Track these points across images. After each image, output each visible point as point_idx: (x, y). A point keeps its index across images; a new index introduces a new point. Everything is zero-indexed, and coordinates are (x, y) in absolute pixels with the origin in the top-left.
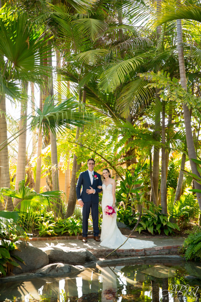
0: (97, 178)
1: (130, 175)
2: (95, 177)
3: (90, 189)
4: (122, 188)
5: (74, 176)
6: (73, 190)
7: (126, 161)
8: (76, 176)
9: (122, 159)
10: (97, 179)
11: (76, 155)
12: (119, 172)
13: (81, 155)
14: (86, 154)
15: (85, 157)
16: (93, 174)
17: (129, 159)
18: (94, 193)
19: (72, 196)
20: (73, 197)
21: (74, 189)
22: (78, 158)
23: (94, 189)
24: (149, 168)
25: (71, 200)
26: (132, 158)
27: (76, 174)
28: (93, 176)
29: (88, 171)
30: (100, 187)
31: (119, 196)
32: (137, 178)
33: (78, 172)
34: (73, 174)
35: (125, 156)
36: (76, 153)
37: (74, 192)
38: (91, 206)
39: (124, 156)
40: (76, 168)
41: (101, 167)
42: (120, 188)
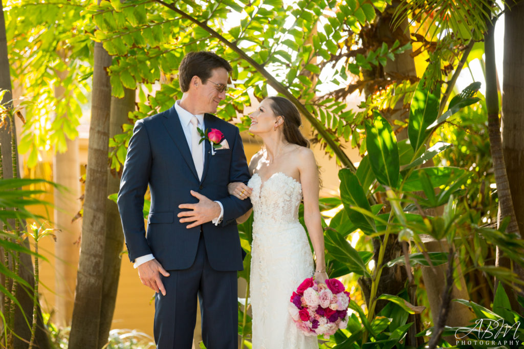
0: (225, 145)
1: (387, 138)
2: (213, 139)
3: (196, 201)
4: (347, 208)
5: (101, 156)
6: (97, 228)
7: (362, 78)
8: (111, 155)
9: (343, 69)
10: (225, 150)
11: (105, 46)
12: (329, 130)
13: (134, 46)
14: (156, 38)
15: (152, 54)
16: (202, 127)
17: (376, 63)
18: (216, 222)
19: (94, 260)
20: (97, 264)
21: (101, 223)
22: (118, 60)
23: (213, 198)
24: (483, 131)
25: (93, 280)
26: (389, 60)
27: (112, 144)
28: (202, 135)
29: (174, 112)
30: (238, 190)
31: (334, 244)
32: (423, 151)
33: (118, 138)
34: (95, 146)
35: (360, 50)
36: (106, 32)
37: (102, 238)
38: (200, 288)
39: (351, 54)
40: (108, 115)
41: (236, 108)
42: (341, 207)
